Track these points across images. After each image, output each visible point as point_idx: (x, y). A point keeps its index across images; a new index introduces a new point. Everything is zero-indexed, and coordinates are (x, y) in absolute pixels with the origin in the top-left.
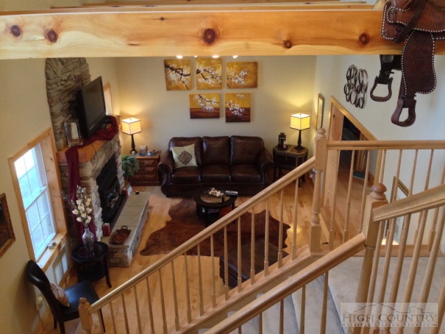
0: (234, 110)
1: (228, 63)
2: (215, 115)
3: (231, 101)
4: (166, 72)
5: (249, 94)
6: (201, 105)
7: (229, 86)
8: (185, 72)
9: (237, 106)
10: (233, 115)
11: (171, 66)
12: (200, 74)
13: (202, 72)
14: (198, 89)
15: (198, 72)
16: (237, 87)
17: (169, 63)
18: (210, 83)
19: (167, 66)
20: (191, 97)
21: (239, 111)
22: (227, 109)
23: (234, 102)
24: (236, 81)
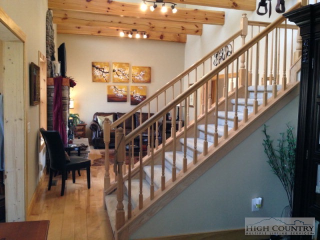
0: (136, 97)
1: (133, 67)
2: (123, 100)
3: (135, 91)
4: (93, 70)
5: (146, 87)
6: (115, 92)
7: (134, 81)
8: (105, 71)
9: (138, 94)
10: (135, 100)
11: (96, 66)
12: (115, 73)
13: (117, 71)
14: (114, 82)
15: (114, 71)
16: (138, 82)
17: (95, 64)
18: (121, 78)
19: (93, 66)
20: (109, 87)
21: (140, 98)
22: (132, 96)
24: (138, 78)
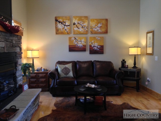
0: (95, 46)
1: (91, 19)
2: (83, 49)
3: (93, 41)
4: (56, 23)
5: (103, 37)
6: (76, 43)
7: (92, 33)
8: (67, 24)
9: (96, 44)
10: (94, 50)
11: (59, 20)
12: (75, 26)
13: (77, 24)
14: (74, 34)
15: (74, 24)
16: (96, 33)
17: (58, 19)
18: (81, 30)
19: (56, 20)
20: (70, 38)
21: (97, 47)
22: (90, 46)
23: (94, 42)
24: (96, 30)
